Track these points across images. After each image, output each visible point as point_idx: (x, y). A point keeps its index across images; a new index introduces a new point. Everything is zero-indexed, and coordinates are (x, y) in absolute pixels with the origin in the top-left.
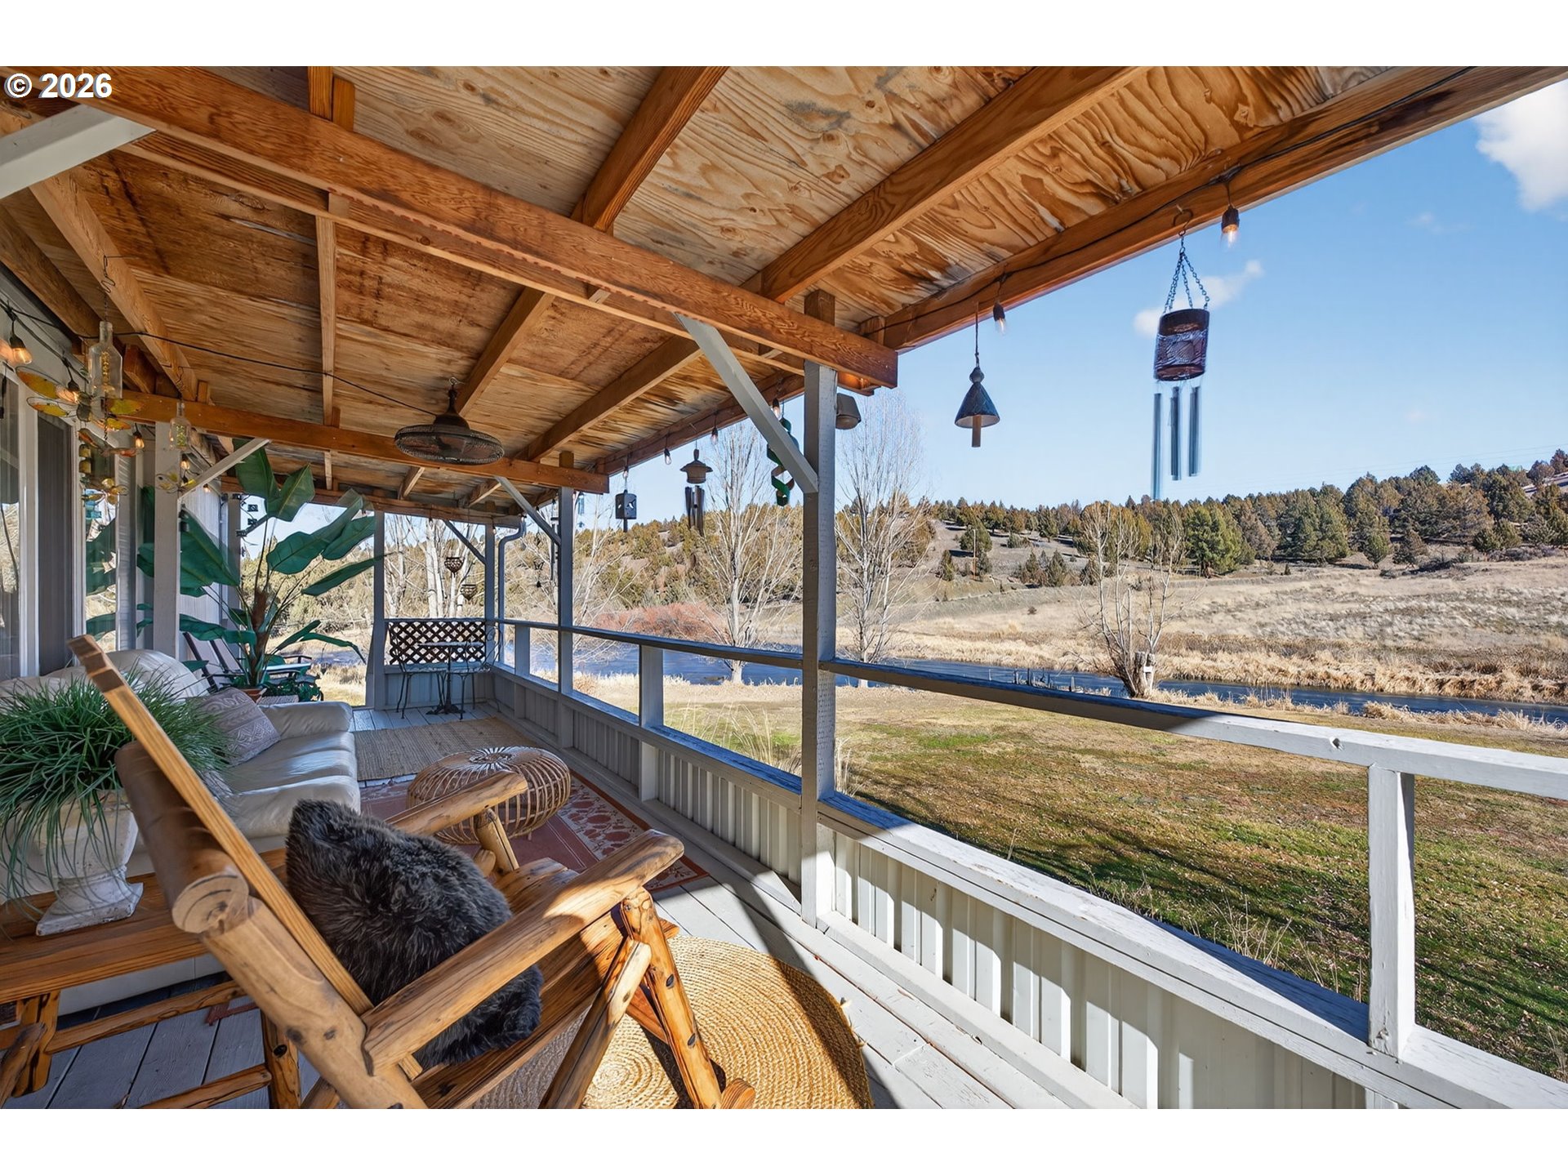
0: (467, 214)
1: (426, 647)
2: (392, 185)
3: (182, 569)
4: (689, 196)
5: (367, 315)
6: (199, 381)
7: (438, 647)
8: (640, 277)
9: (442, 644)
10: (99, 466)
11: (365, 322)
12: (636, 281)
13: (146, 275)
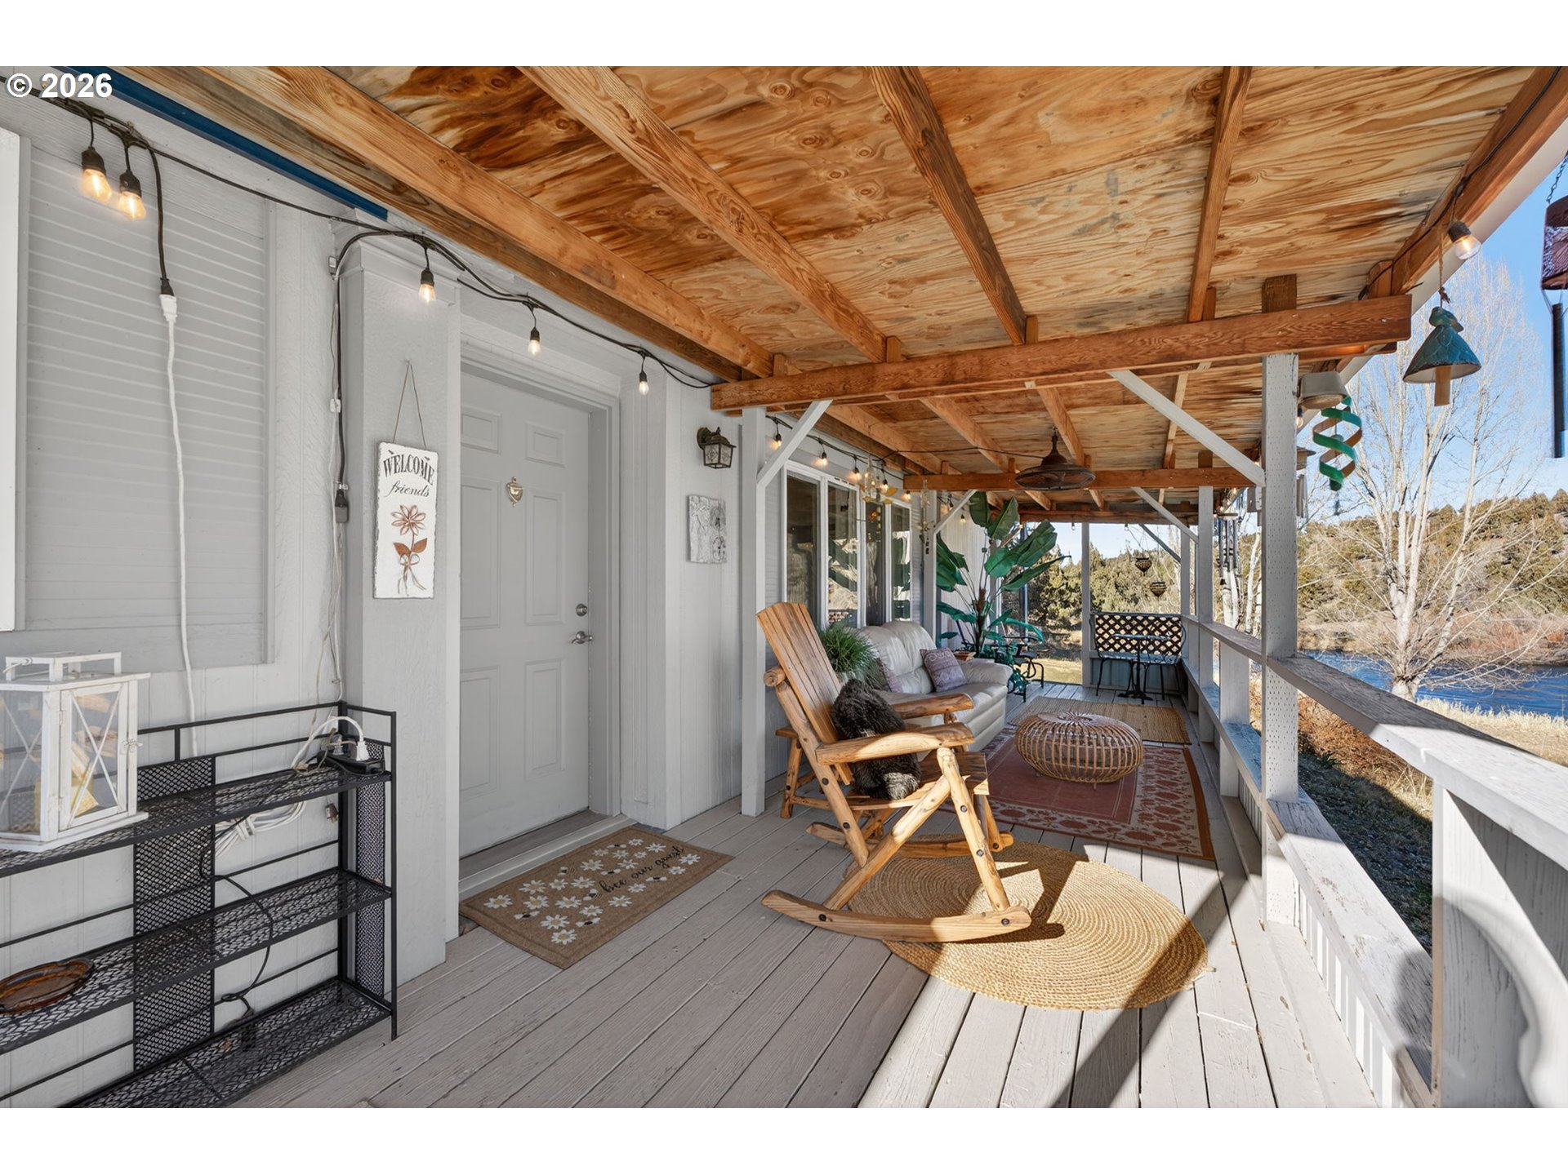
0: (940, 376)
1: (1125, 639)
2: (906, 379)
3: (938, 574)
4: (1077, 292)
5: (981, 410)
6: (943, 462)
7: (1136, 639)
8: (1050, 362)
9: (1139, 636)
10: (901, 519)
11: (982, 413)
12: (1047, 367)
13: (891, 424)
